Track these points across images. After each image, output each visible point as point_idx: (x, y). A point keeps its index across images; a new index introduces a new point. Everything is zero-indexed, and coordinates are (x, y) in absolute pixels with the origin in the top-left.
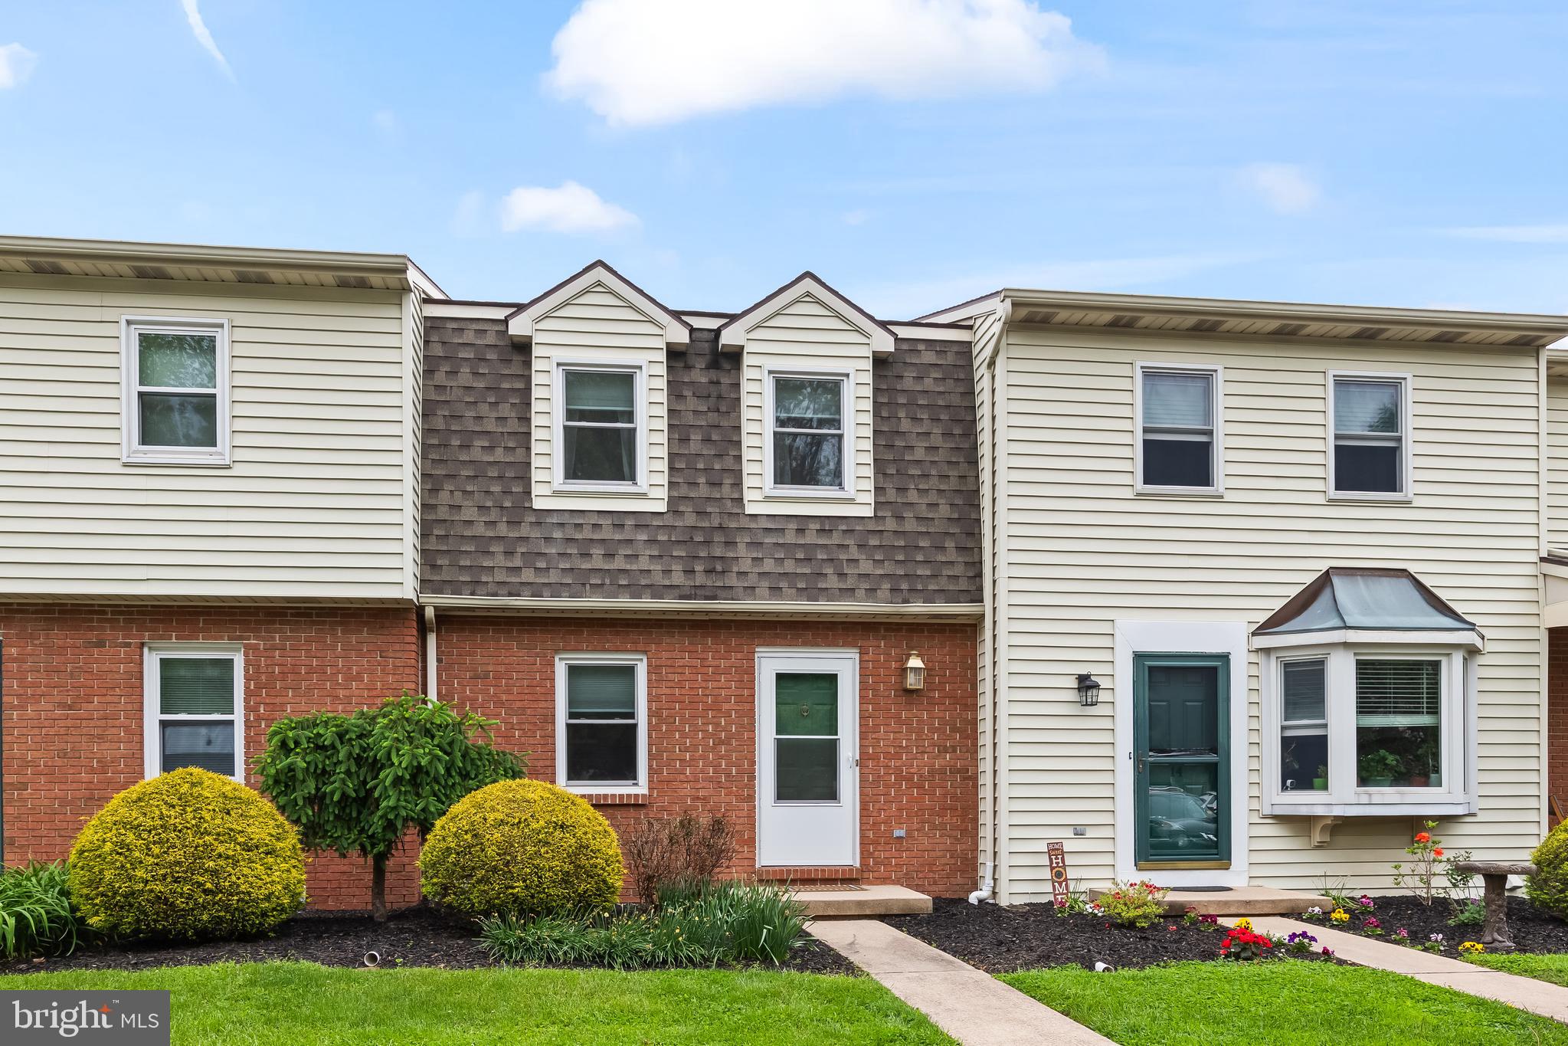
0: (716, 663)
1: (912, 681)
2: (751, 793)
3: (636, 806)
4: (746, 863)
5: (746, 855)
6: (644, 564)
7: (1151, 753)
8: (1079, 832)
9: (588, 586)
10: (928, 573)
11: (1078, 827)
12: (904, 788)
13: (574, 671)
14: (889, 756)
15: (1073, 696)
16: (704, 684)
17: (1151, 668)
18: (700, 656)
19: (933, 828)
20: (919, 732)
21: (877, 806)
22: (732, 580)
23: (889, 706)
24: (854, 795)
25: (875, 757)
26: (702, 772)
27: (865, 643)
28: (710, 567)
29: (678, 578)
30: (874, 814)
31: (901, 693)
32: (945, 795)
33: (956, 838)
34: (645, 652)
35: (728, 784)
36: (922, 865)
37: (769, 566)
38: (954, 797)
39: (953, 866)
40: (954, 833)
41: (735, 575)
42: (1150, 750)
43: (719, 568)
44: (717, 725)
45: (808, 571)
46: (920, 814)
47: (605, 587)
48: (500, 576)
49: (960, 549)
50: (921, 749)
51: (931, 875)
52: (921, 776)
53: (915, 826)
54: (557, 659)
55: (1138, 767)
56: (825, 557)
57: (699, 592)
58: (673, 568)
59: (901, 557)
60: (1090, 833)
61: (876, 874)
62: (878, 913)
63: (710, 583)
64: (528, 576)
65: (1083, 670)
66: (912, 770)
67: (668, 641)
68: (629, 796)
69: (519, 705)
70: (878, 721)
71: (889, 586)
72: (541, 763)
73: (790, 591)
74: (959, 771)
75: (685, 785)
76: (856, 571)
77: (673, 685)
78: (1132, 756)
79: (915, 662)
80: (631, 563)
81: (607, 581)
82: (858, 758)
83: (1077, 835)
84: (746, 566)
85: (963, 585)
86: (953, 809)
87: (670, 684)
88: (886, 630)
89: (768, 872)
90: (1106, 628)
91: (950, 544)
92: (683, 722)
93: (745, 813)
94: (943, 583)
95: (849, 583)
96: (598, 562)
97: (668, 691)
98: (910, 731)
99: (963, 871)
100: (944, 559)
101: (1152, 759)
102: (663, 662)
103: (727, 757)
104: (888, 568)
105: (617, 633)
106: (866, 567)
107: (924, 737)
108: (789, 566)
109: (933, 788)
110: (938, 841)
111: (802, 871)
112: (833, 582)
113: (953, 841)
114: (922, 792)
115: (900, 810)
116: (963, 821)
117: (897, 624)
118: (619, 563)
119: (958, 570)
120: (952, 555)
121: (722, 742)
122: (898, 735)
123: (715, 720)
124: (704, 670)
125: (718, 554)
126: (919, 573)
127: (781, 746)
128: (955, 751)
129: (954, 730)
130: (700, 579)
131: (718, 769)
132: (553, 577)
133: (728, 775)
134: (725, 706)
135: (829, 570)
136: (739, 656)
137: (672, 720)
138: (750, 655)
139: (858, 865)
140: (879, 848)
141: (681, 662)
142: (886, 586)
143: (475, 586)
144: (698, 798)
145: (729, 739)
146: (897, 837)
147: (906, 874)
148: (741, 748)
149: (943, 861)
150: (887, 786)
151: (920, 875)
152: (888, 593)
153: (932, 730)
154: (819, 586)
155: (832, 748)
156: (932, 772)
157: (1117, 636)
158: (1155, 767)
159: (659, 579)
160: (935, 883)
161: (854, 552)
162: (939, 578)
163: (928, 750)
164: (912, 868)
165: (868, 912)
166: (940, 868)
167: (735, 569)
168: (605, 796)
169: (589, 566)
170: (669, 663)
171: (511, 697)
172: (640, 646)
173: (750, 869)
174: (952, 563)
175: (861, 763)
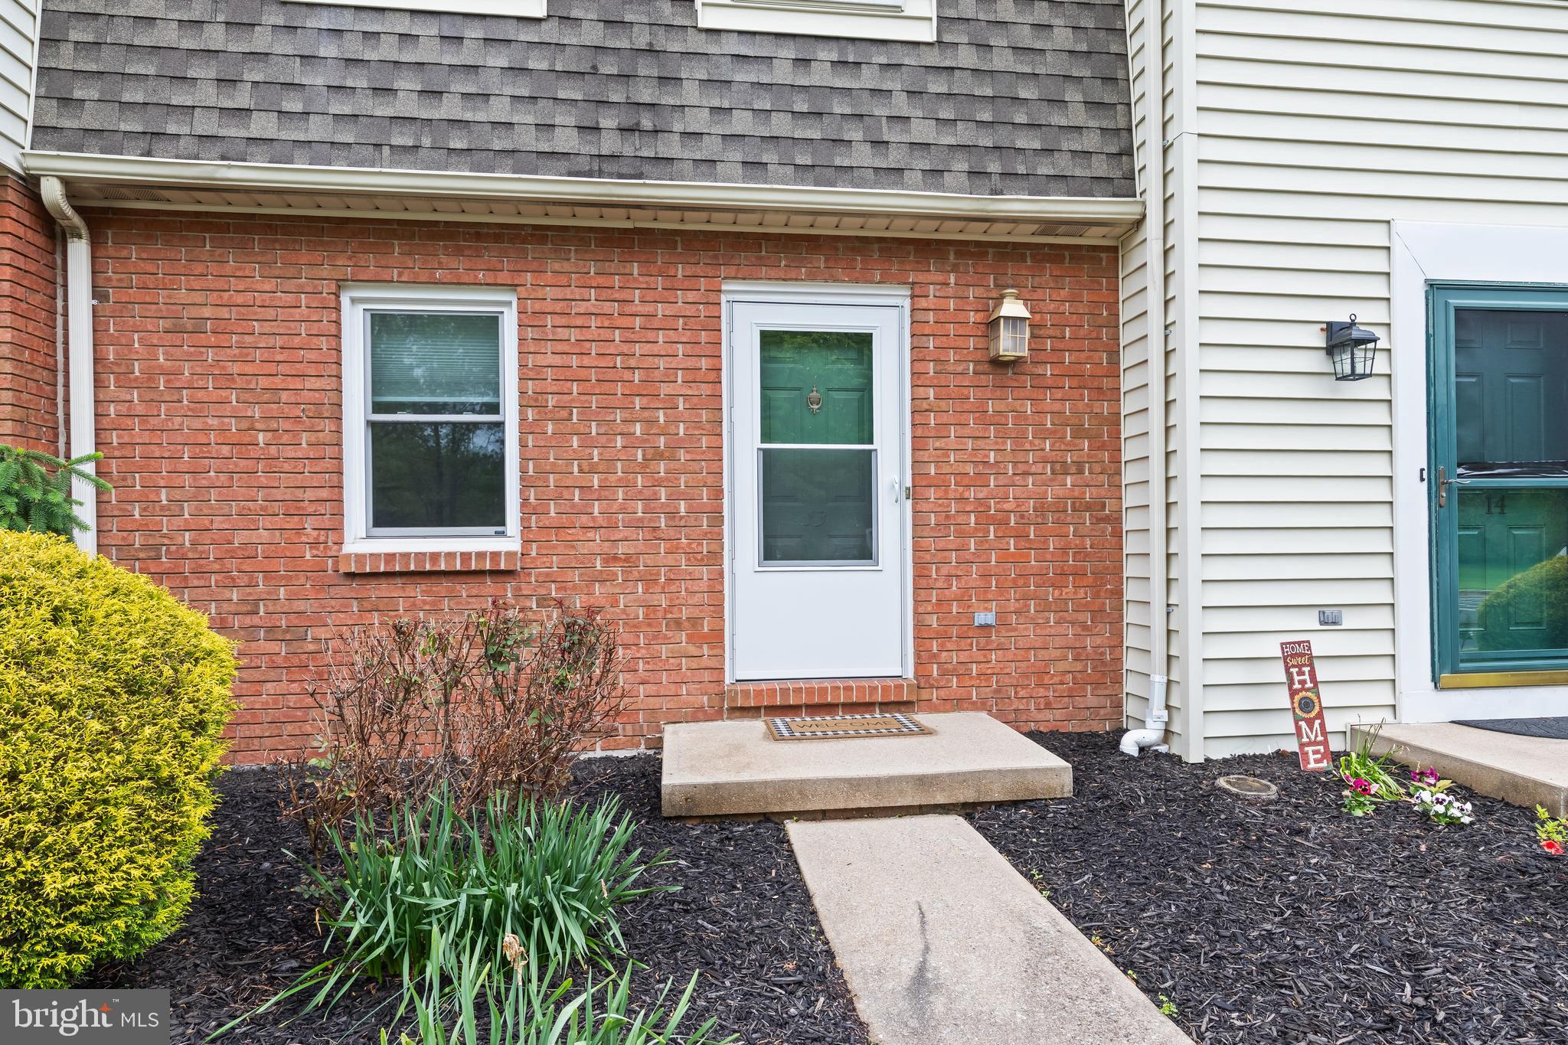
0: (648, 309)
1: (1008, 345)
2: (714, 547)
3: (496, 573)
4: (706, 676)
5: (705, 662)
6: (499, 110)
7: (1460, 471)
8: (1329, 618)
9: (386, 150)
10: (1037, 145)
11: (1328, 610)
12: (992, 536)
13: (382, 325)
14: (966, 481)
15: (1317, 362)
16: (625, 348)
17: (1458, 310)
18: (617, 296)
19: (1044, 607)
20: (1020, 437)
21: (945, 570)
22: (670, 147)
23: (965, 391)
24: (903, 550)
25: (940, 483)
26: (623, 510)
27: (921, 277)
28: (629, 122)
29: (566, 140)
30: (939, 584)
31: (986, 367)
32: (1064, 550)
33: (1085, 627)
34: (513, 287)
35: (672, 533)
36: (1025, 675)
37: (741, 123)
38: (1080, 553)
39: (1079, 676)
40: (1081, 617)
41: (677, 137)
42: (1459, 465)
43: (647, 123)
44: (651, 422)
45: (816, 135)
46: (1021, 582)
47: (421, 153)
48: (206, 124)
49: (1091, 105)
50: (1021, 468)
51: (1042, 692)
52: (1022, 517)
53: (1012, 605)
54: (345, 299)
55: (1438, 496)
56: (848, 111)
57: (606, 167)
58: (558, 121)
59: (986, 116)
60: (1349, 620)
61: (943, 693)
62: (962, 799)
63: (628, 151)
64: (263, 125)
65: (1339, 314)
66: (1007, 506)
67: (557, 266)
68: (481, 555)
69: (264, 382)
70: (945, 418)
71: (965, 167)
72: (310, 494)
73: (782, 170)
74: (1088, 507)
75: (590, 535)
76: (906, 138)
77: (565, 348)
78: (1425, 476)
79: (1013, 308)
80: (474, 109)
81: (426, 142)
82: (909, 484)
83: (1326, 623)
84: (697, 121)
85: (1100, 167)
86: (1079, 574)
87: (560, 347)
88: (959, 254)
89: (746, 693)
90: (1375, 236)
91: (1073, 95)
92: (585, 420)
93: (703, 585)
94: (1063, 164)
95: (894, 158)
96: (407, 105)
97: (557, 360)
98: (1002, 436)
99: (1097, 685)
100: (1064, 122)
101: (1468, 481)
102: (548, 306)
103: (670, 483)
104: (964, 134)
105: (459, 252)
106: (924, 131)
107: (1027, 446)
108: (781, 125)
109: (1043, 537)
110: (1053, 631)
111: (810, 691)
112: (863, 156)
113: (1079, 631)
114: (1023, 544)
115: (985, 576)
116: (1096, 596)
117: (978, 243)
118: (450, 108)
119: (1091, 141)
120: (1078, 116)
121: (659, 456)
122: (981, 443)
123: (646, 414)
124: (625, 322)
125: (647, 100)
126: (1019, 144)
127: (770, 463)
128: (1081, 472)
129: (1079, 433)
130: (609, 143)
131: (653, 504)
132: (317, 130)
133: (672, 515)
134: (665, 389)
135: (854, 133)
136: (691, 296)
137: (564, 414)
138: (712, 298)
139: (910, 674)
140: (949, 646)
141: (582, 307)
142: (961, 165)
143: (152, 140)
144: (615, 558)
145: (672, 448)
146: (981, 627)
147: (997, 691)
148: (696, 466)
149: (1062, 666)
150: (961, 534)
151: (1022, 693)
152: (964, 177)
153: (1042, 434)
154: (838, 162)
155: (864, 465)
156: (1041, 509)
157: (1394, 251)
158: (1466, 496)
159: (529, 140)
160: (1048, 706)
161: (901, 105)
162: (1056, 155)
163: (1033, 469)
164: (1007, 680)
165: (941, 799)
166: (1056, 679)
167: (678, 127)
168: (435, 557)
169: (390, 112)
170: (559, 307)
171: (248, 369)
172: (504, 277)
173: (717, 689)
174: (1079, 129)
175: (915, 493)
